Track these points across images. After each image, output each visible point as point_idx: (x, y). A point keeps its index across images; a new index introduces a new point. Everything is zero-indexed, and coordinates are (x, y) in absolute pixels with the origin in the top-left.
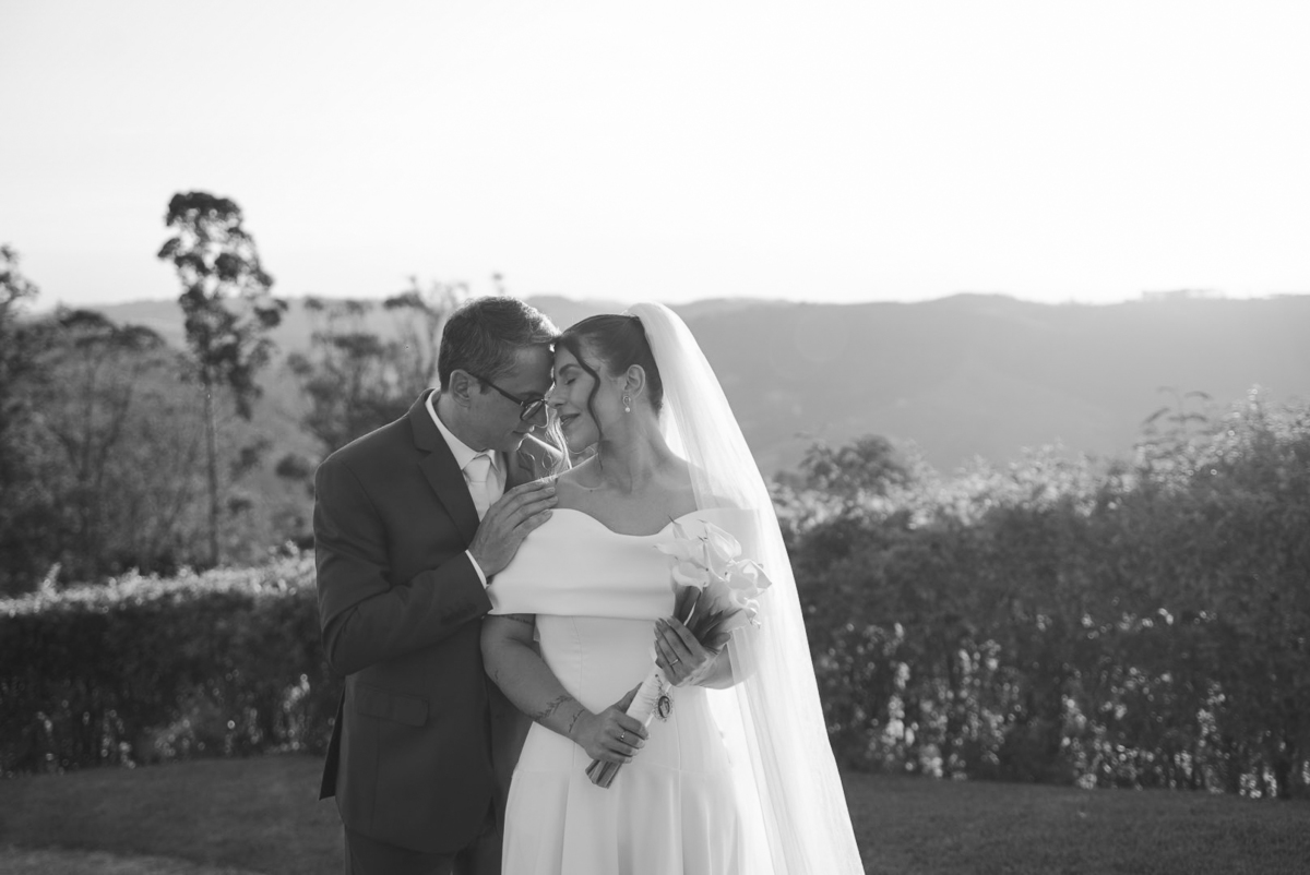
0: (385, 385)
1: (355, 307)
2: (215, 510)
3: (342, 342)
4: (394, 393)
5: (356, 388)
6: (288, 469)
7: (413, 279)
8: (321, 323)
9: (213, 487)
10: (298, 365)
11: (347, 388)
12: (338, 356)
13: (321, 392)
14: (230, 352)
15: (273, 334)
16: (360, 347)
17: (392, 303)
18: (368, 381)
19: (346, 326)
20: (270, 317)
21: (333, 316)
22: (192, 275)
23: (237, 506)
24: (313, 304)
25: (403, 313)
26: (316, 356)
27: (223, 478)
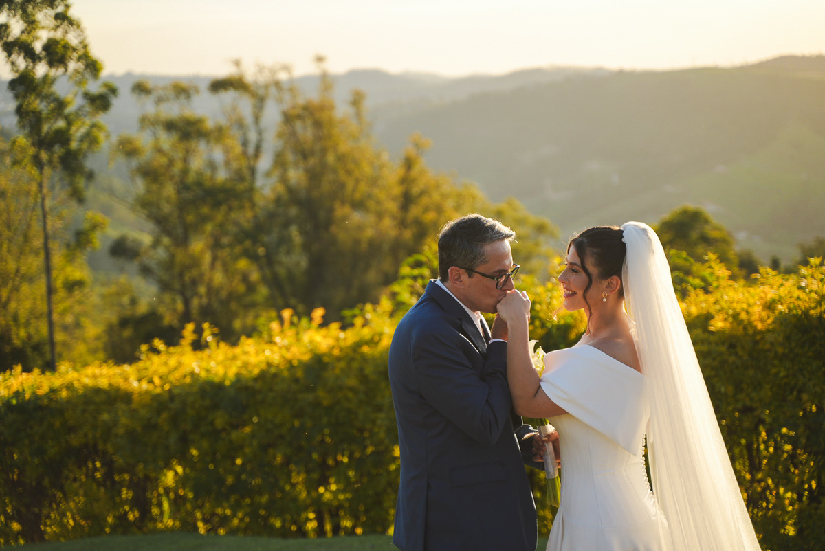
0: (212, 166)
1: (182, 90)
2: (51, 291)
3: (170, 126)
4: (222, 176)
5: (185, 172)
6: (122, 250)
7: (237, 63)
8: (149, 107)
9: (48, 269)
10: (128, 149)
11: (177, 169)
12: (167, 140)
13: (150, 174)
14: (62, 137)
15: (101, 118)
16: (188, 130)
17: (218, 86)
18: (197, 164)
19: (173, 110)
20: (101, 102)
21: (160, 100)
22: (22, 63)
23: (72, 286)
24: (141, 88)
25: (228, 96)
26: (144, 140)
27: (57, 259)
